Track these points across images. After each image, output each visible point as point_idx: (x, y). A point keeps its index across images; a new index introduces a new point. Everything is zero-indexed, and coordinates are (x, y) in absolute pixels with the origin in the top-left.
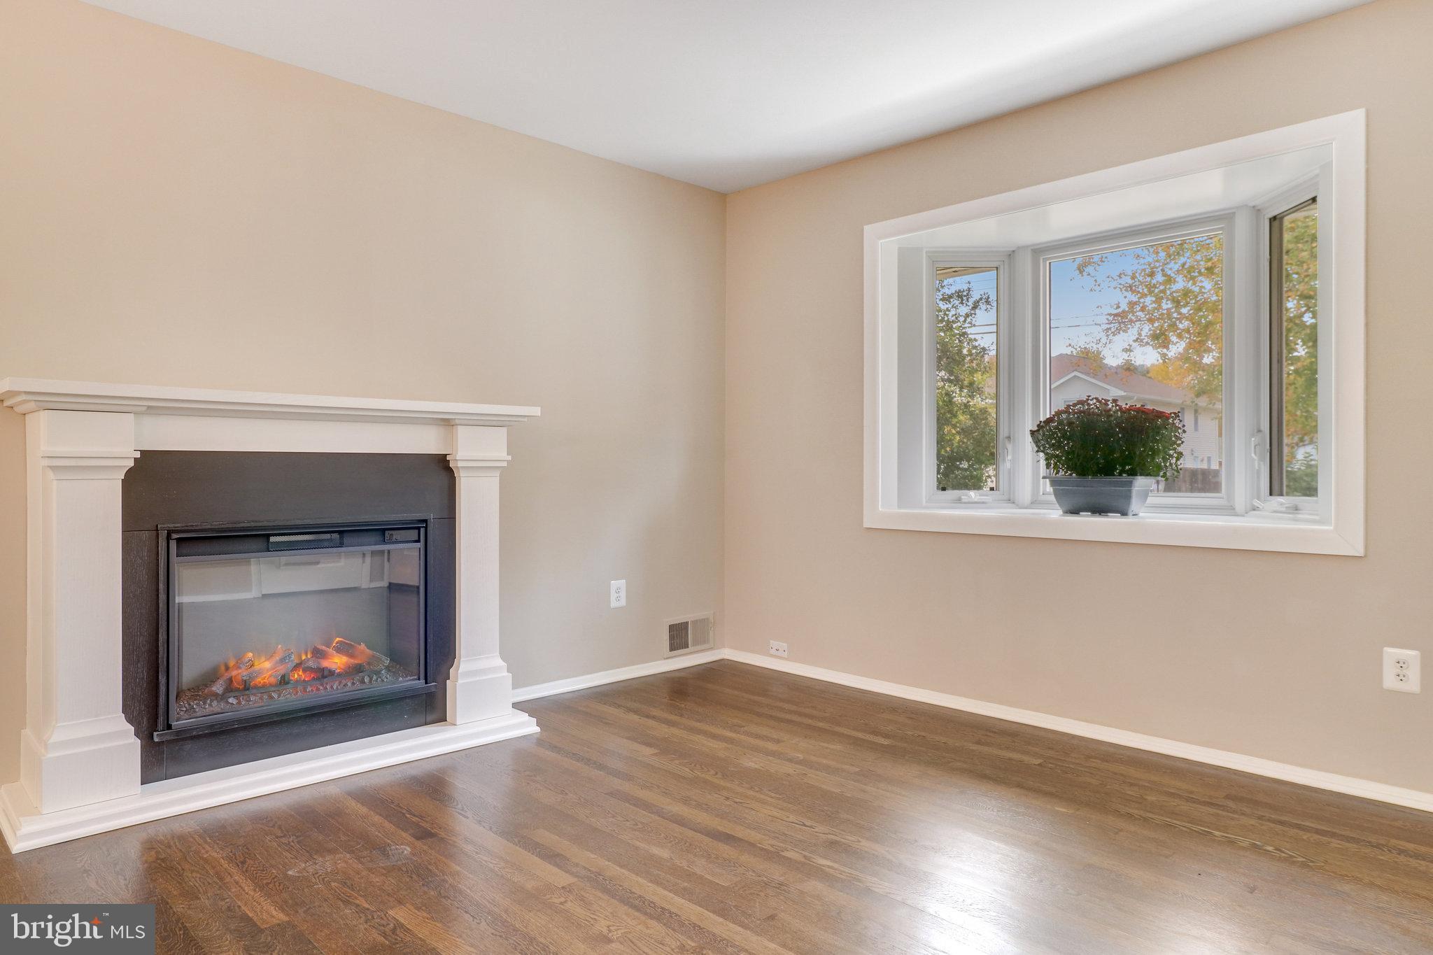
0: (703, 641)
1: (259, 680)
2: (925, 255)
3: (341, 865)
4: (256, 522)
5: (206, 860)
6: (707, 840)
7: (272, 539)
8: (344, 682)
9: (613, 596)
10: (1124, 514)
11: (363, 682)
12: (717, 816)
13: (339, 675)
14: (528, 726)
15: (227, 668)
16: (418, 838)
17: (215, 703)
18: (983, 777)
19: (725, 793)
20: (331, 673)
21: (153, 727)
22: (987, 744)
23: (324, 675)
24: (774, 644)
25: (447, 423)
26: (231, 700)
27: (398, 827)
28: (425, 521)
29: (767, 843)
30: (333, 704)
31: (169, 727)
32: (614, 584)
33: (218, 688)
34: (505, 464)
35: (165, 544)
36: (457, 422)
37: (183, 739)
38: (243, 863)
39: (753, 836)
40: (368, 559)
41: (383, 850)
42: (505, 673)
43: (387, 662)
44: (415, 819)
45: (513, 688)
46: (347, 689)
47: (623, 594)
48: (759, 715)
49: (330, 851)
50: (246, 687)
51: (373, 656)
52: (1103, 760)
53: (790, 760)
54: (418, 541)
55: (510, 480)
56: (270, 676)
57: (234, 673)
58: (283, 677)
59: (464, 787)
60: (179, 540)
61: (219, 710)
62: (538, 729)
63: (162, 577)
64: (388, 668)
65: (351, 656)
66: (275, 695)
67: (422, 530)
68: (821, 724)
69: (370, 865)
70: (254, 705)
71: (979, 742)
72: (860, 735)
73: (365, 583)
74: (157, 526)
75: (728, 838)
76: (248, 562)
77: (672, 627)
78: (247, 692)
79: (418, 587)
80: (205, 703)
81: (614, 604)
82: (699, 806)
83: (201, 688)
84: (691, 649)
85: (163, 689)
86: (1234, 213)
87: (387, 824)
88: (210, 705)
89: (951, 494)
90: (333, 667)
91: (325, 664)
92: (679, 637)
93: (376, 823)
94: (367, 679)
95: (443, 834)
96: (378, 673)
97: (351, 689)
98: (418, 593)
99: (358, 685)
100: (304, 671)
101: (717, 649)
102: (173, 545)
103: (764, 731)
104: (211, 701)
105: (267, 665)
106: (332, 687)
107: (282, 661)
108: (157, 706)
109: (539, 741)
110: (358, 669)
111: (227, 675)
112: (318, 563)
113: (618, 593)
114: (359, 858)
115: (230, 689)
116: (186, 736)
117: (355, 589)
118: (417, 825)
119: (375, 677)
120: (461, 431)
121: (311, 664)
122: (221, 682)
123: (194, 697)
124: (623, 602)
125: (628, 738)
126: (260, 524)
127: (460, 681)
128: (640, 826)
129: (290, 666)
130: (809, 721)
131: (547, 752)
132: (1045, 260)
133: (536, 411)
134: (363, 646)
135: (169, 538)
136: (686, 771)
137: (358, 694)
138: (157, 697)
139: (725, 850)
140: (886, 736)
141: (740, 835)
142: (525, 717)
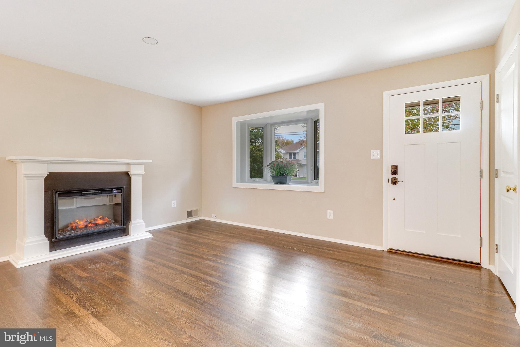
0: (196, 215)
1: (80, 227)
2: (247, 125)
3: (101, 265)
4: (79, 189)
5: (68, 267)
6: (187, 255)
7: (83, 193)
8: (102, 226)
9: (173, 204)
10: (286, 184)
11: (107, 226)
12: (191, 251)
13: (101, 225)
14: (150, 236)
15: (71, 224)
16: (120, 259)
17: (68, 232)
18: (250, 241)
19: (193, 247)
20: (99, 224)
21: (52, 238)
22: (255, 234)
23: (96, 225)
24: (213, 215)
25: (128, 164)
26: (72, 232)
27: (116, 257)
28: (123, 188)
29: (200, 255)
30: (99, 232)
31: (56, 238)
32: (173, 202)
33: (69, 229)
34: (143, 174)
35: (55, 195)
36: (131, 164)
37: (60, 241)
38: (77, 266)
39: (197, 254)
40: (109, 197)
41: (112, 262)
42: (144, 223)
43: (113, 221)
44: (120, 256)
45: (146, 228)
46: (103, 228)
47: (175, 204)
48: (206, 231)
49: (99, 263)
50: (76, 228)
51: (109, 220)
52: (277, 236)
53: (210, 240)
54: (121, 192)
55: (145, 177)
56: (83, 225)
57: (73, 225)
58: (86, 225)
59: (133, 249)
60: (59, 194)
61: (69, 234)
62: (152, 236)
63: (54, 202)
64: (113, 223)
65: (104, 220)
66: (84, 230)
67: (122, 190)
68: (220, 232)
69: (109, 265)
70: (78, 233)
71: (253, 234)
72: (228, 234)
73: (108, 203)
74: (53, 190)
75: (192, 255)
76: (73, 198)
77: (188, 212)
78: (77, 229)
79: (121, 204)
80: (65, 232)
81: (173, 206)
82: (187, 250)
83: (64, 229)
84: (193, 217)
85: (55, 229)
86: (308, 119)
87: (113, 257)
88: (67, 233)
89: (253, 179)
90: (99, 223)
91: (97, 222)
92: (190, 214)
93: (110, 257)
94: (108, 226)
95: (126, 258)
96: (111, 224)
97: (104, 228)
98: (121, 205)
99: (106, 227)
100: (92, 224)
101: (200, 217)
102: (57, 195)
103: (206, 234)
104: (67, 232)
105: (82, 223)
106: (99, 228)
107: (86, 222)
108: (53, 233)
109: (152, 239)
110: (106, 223)
111: (71, 226)
112: (95, 198)
113: (174, 204)
114: (106, 264)
115: (72, 229)
116: (60, 240)
117: (105, 205)
118: (120, 257)
119: (110, 225)
120: (132, 166)
121: (93, 222)
122: (70, 227)
123: (63, 231)
124: (175, 206)
125: (174, 237)
126: (80, 189)
127: (132, 226)
128: (173, 254)
129: (88, 223)
130: (217, 232)
131: (154, 241)
132: (273, 126)
133: (151, 161)
134: (107, 218)
135: (56, 193)
136: (186, 243)
137: (106, 229)
138: (53, 231)
139: (191, 257)
140: (234, 234)
141: (194, 254)
142: (149, 233)
